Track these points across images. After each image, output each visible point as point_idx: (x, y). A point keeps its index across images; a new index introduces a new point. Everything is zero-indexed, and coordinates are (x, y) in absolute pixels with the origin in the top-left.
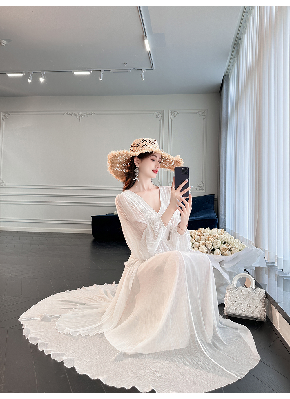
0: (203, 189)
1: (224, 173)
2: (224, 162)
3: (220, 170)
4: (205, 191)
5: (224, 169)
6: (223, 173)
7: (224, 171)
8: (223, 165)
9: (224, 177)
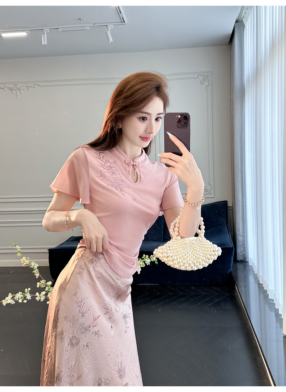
0: (211, 193)
1: (240, 172)
2: (239, 157)
3: (235, 169)
4: (213, 197)
5: (240, 167)
6: (238, 173)
7: (240, 170)
8: (238, 161)
9: (240, 179)
